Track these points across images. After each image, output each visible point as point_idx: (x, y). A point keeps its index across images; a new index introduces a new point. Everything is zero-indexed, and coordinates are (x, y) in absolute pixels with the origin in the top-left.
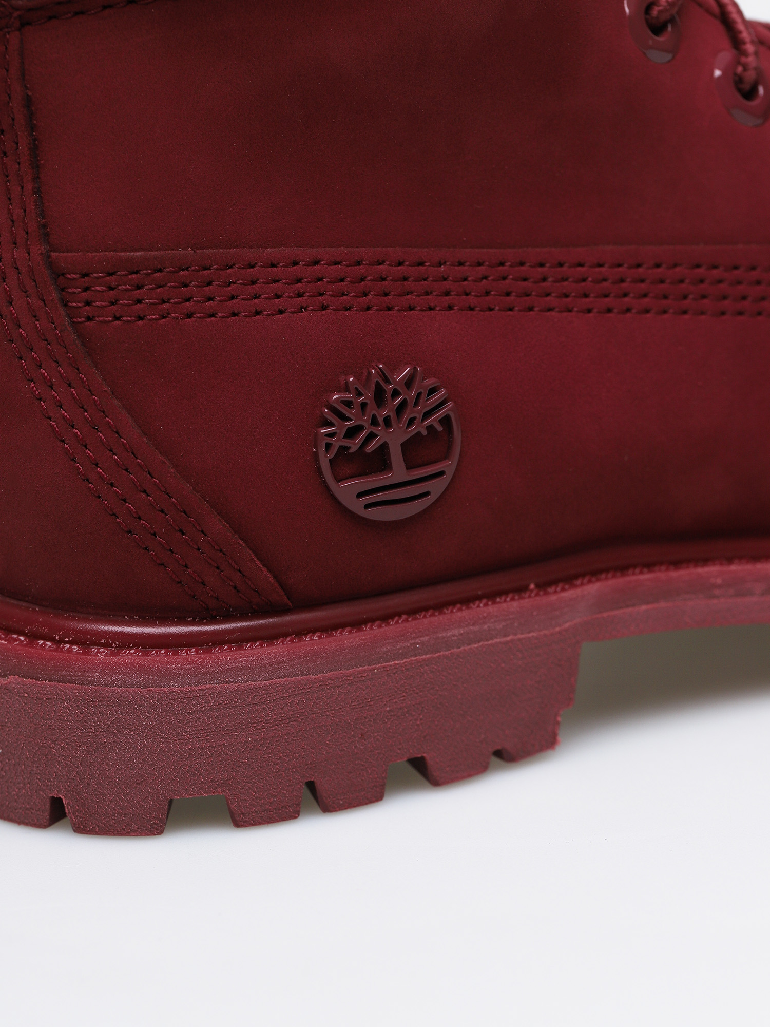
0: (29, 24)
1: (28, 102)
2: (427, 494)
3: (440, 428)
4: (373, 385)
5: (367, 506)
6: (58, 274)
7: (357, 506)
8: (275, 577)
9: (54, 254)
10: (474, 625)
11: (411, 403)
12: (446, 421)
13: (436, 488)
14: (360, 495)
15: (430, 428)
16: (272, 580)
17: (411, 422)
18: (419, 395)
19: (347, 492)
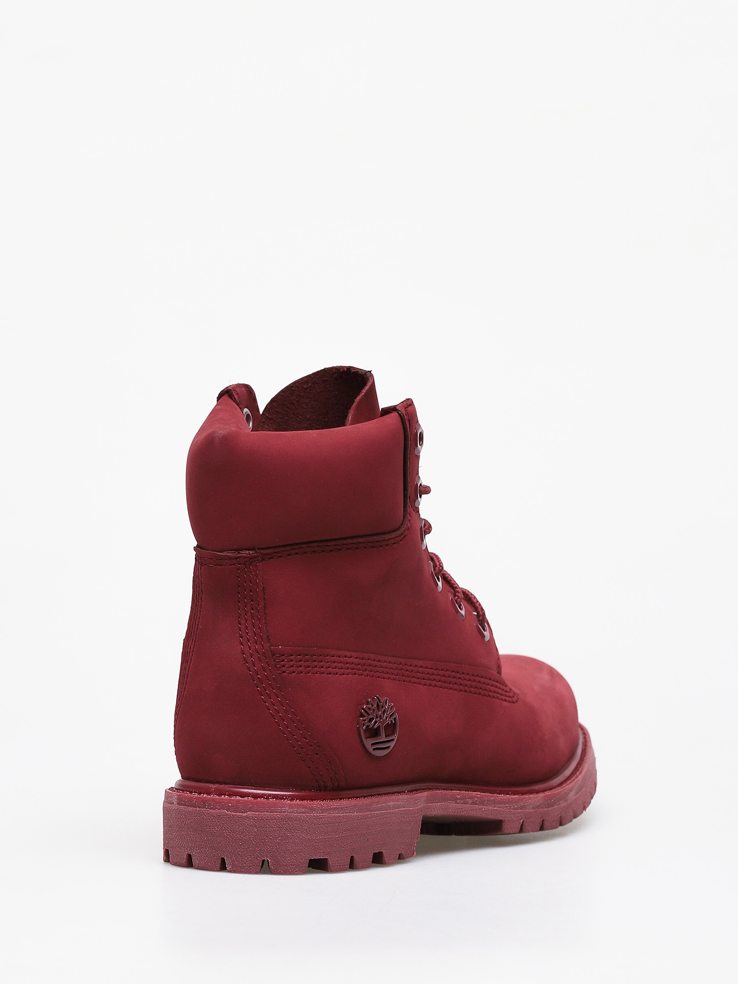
0: (264, 560)
2: (389, 747)
3: (394, 722)
4: (376, 703)
6: (273, 655)
7: (370, 749)
9: (271, 647)
11: (386, 711)
12: (395, 719)
13: (392, 745)
14: (372, 745)
15: (391, 722)
16: (343, 774)
17: (386, 720)
19: (368, 743)
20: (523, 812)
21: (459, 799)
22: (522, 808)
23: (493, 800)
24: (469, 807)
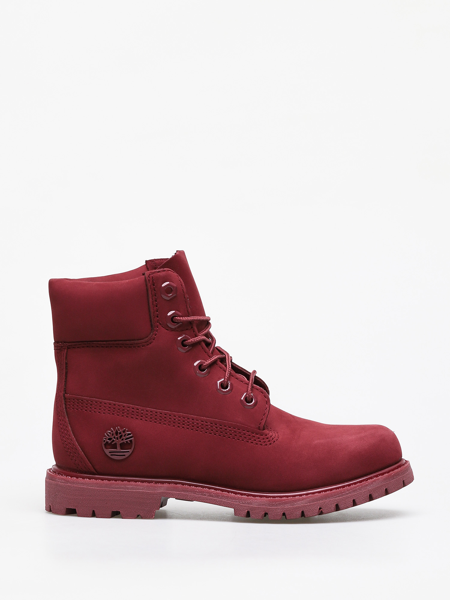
0: (69, 348)
1: (66, 364)
2: (125, 455)
3: (129, 442)
4: (116, 430)
5: (111, 455)
6: (65, 399)
7: (109, 455)
8: (93, 466)
9: (65, 394)
10: (135, 486)
11: (123, 436)
12: (131, 441)
13: (127, 454)
14: (110, 452)
15: (127, 442)
16: (91, 466)
17: (122, 440)
18: (125, 434)
19: (107, 451)
20: (249, 506)
21: (197, 492)
22: (248, 503)
23: (226, 496)
24: (206, 497)
